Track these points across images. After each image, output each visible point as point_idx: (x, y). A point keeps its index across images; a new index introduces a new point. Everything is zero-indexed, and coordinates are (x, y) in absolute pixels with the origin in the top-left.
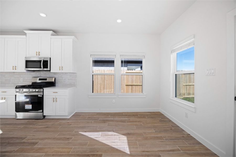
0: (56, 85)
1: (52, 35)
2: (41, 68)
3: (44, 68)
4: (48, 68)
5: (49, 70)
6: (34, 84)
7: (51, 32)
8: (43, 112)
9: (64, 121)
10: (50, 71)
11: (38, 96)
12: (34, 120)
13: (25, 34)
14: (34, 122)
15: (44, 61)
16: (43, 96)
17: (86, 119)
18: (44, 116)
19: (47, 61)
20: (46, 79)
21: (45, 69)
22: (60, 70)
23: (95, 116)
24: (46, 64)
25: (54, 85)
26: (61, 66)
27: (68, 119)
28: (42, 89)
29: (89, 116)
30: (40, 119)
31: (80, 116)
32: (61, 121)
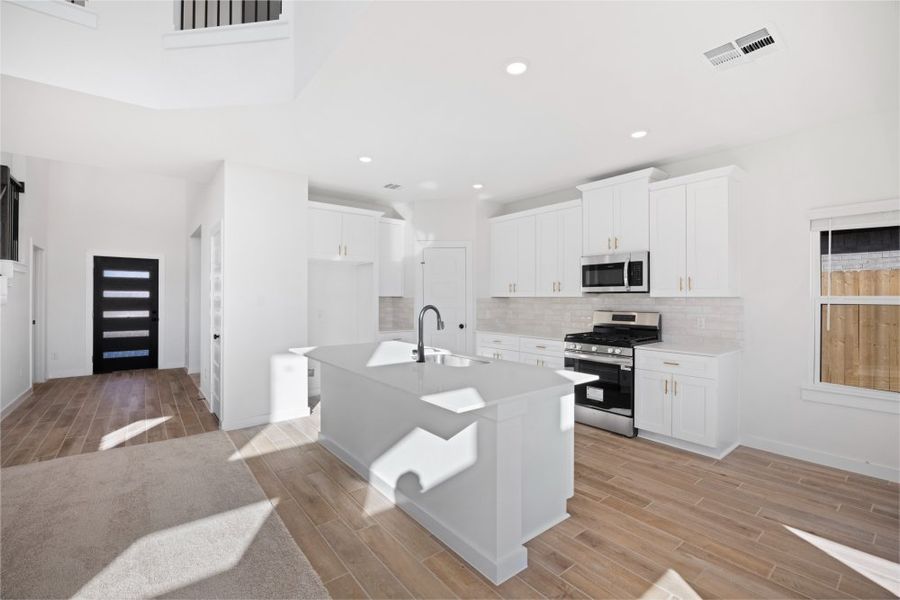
0: (664, 336)
1: (654, 179)
2: (623, 285)
3: (631, 283)
4: (641, 285)
5: (646, 290)
6: (599, 330)
7: (652, 168)
8: (632, 416)
9: (705, 466)
10: (648, 292)
11: (619, 366)
12: (608, 435)
13: (579, 195)
14: (612, 439)
15: (630, 263)
16: (633, 368)
17: (799, 483)
18: (636, 431)
19: (641, 263)
20: (633, 318)
21: (634, 288)
22: (681, 289)
23: (842, 486)
24: (636, 273)
25: (657, 338)
26: (683, 277)
27: (719, 463)
28: (631, 350)
29: (809, 475)
30: (625, 436)
31: (767, 464)
32: (692, 461)
